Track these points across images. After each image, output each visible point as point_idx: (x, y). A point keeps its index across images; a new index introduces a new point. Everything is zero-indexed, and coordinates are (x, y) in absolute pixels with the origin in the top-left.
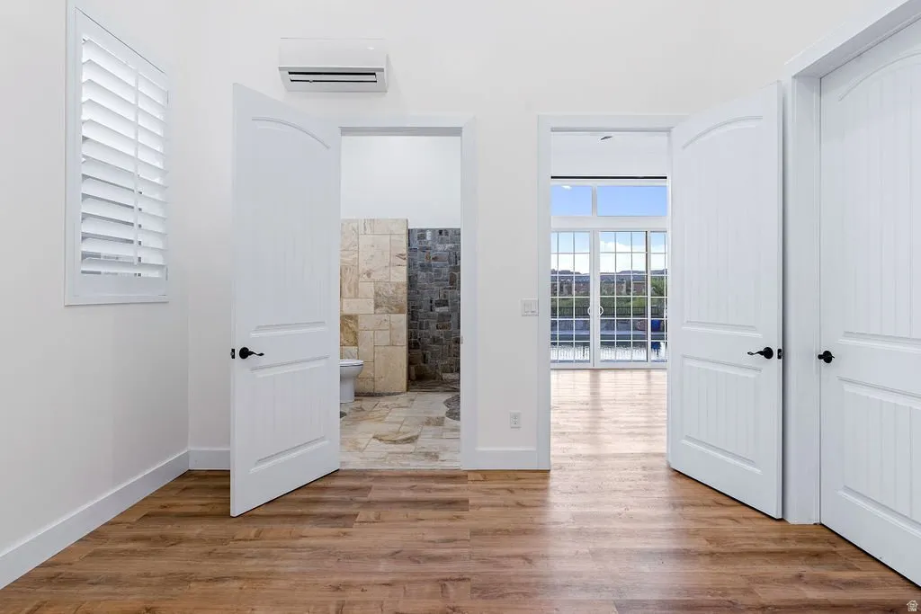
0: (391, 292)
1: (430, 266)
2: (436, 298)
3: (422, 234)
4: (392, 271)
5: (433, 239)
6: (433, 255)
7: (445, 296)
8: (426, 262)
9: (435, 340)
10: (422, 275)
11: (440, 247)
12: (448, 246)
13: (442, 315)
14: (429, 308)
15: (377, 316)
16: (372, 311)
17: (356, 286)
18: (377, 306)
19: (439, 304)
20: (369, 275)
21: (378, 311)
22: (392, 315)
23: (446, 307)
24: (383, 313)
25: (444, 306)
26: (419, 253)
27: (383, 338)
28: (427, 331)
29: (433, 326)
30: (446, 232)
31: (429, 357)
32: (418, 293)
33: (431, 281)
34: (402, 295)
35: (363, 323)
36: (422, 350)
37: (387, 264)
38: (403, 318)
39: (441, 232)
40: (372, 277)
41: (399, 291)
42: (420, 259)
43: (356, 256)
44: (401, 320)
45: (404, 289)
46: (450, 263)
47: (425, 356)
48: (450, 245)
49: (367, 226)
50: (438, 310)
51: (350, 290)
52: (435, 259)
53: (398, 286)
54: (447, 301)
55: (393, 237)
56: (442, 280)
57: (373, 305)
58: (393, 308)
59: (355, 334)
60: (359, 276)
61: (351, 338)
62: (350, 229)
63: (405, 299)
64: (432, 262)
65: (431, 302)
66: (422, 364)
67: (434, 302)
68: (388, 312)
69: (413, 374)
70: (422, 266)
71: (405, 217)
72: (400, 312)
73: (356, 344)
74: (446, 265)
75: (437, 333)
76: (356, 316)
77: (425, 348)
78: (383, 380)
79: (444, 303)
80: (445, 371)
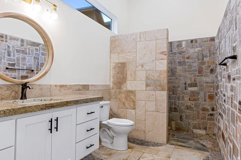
0: (156, 77)
1: (184, 62)
2: (188, 82)
3: (179, 44)
4: (157, 63)
5: (187, 46)
6: (186, 56)
7: (195, 81)
8: (182, 60)
9: (188, 108)
10: (179, 68)
11: (191, 51)
12: (197, 49)
13: (193, 92)
14: (184, 88)
15: (147, 92)
16: (144, 89)
17: (135, 74)
18: (147, 85)
19: (191, 85)
20: (142, 66)
21: (148, 88)
22: (157, 92)
23: (196, 88)
24: (151, 90)
25: (194, 87)
26: (178, 55)
27: (151, 106)
28: (183, 102)
29: (186, 98)
30: (196, 41)
31: (184, 117)
32: (177, 79)
33: (186, 71)
34: (164, 79)
35: (139, 96)
36: (179, 112)
37: (154, 59)
38: (165, 94)
39: (192, 41)
40: (144, 67)
41: (162, 76)
42: (178, 58)
43: (135, 55)
44: (163, 95)
45: (165, 75)
46: (198, 60)
47: (181, 117)
48: (199, 49)
49: (142, 36)
50: (190, 89)
51: (131, 76)
52: (188, 58)
53: (161, 72)
54: (196, 84)
55: (158, 41)
56: (193, 71)
57: (145, 85)
58: (158, 87)
59: (134, 102)
60: (136, 67)
61: (132, 105)
62: (132, 39)
63: (166, 81)
64: (187, 60)
65: (185, 84)
66: (179, 121)
67: (187, 85)
68: (154, 90)
69: (174, 126)
70: (180, 63)
71: (167, 28)
72: (163, 90)
73: (134, 109)
74: (195, 61)
75: (189, 103)
76: (135, 91)
77: (182, 112)
78: (150, 133)
79: (195, 85)
80: (195, 128)
